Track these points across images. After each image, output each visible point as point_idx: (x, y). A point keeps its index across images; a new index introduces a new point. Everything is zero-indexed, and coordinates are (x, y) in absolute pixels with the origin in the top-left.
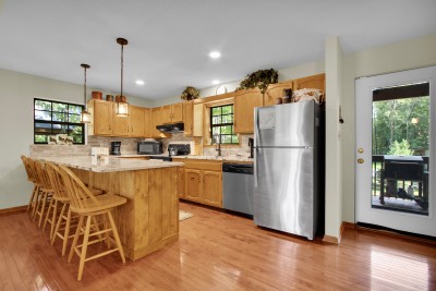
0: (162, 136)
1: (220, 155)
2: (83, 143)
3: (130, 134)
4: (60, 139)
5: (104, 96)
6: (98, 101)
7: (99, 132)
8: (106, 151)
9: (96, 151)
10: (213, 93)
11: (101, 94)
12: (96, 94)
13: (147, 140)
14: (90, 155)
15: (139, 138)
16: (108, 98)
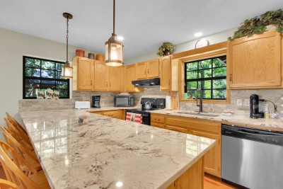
0: (137, 90)
1: (201, 110)
2: (68, 97)
3: (108, 89)
4: (48, 94)
5: (86, 54)
6: (82, 58)
7: (81, 87)
8: (87, 104)
9: (79, 104)
10: (192, 47)
11: (84, 52)
12: (79, 52)
13: (122, 94)
14: (74, 108)
15: (115, 92)
16: (90, 56)
